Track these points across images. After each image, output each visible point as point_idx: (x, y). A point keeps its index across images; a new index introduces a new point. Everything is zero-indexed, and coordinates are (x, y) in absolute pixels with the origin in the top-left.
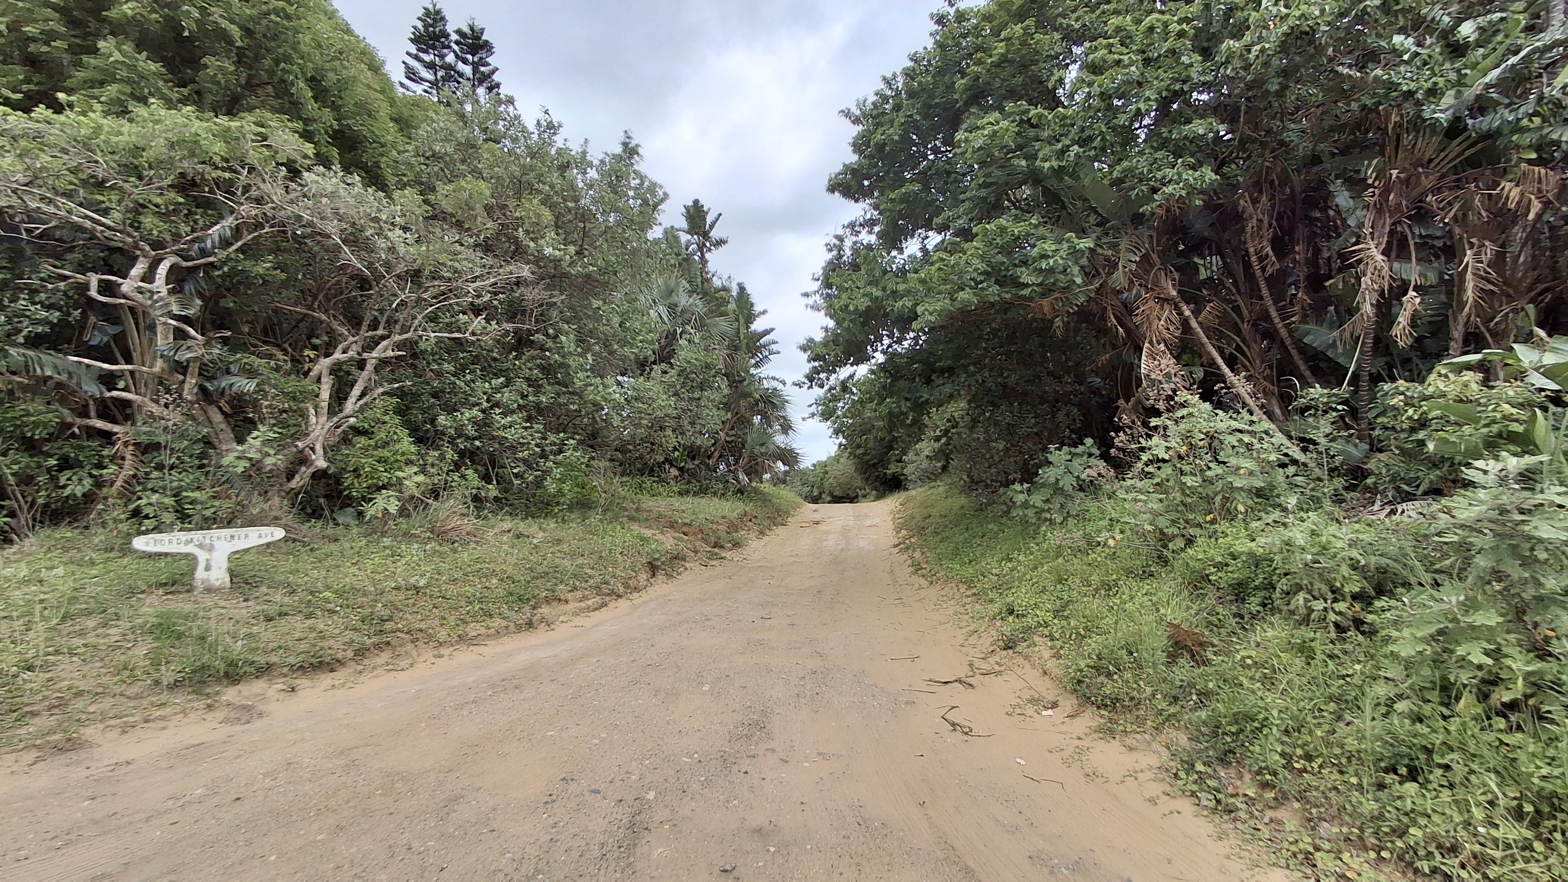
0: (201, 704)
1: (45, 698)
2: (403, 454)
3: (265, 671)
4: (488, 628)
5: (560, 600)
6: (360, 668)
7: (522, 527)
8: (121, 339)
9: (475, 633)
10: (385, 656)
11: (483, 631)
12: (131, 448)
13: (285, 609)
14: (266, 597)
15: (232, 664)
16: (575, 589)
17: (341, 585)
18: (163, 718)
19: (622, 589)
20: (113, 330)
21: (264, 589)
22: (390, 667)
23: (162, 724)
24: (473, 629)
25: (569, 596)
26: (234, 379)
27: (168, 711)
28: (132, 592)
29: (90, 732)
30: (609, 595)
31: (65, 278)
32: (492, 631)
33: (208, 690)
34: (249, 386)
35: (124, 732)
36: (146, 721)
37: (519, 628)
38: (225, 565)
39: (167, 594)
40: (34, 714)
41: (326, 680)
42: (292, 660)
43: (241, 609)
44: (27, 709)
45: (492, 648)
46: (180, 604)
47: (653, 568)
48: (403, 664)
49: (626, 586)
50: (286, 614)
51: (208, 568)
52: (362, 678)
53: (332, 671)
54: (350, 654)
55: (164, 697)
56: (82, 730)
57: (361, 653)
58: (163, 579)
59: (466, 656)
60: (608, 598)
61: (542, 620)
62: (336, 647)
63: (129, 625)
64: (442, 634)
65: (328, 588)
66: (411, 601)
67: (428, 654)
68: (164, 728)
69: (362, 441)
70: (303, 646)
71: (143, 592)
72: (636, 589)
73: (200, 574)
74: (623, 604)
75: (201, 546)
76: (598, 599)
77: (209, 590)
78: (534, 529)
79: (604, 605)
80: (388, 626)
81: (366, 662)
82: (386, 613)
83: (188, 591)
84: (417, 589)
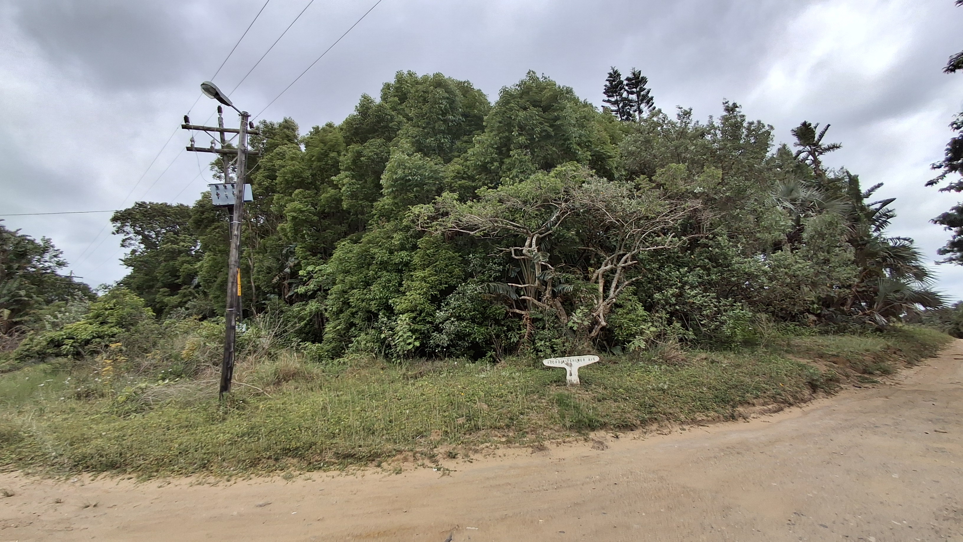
0: (582, 438)
1: (529, 427)
2: (641, 316)
3: (603, 426)
4: (707, 416)
5: (749, 403)
6: (644, 430)
7: (714, 356)
8: (520, 273)
9: (700, 419)
10: (655, 426)
11: (705, 418)
12: (529, 321)
13: (605, 396)
14: (595, 390)
15: (591, 420)
16: (757, 397)
17: (626, 386)
18: (570, 442)
19: (792, 400)
20: (518, 270)
21: (593, 386)
22: (659, 432)
23: (570, 445)
24: (699, 416)
25: (755, 401)
26: (564, 286)
27: (570, 439)
28: (545, 384)
29: (546, 443)
30: (782, 403)
31: (502, 251)
32: (710, 418)
33: (583, 432)
34: (569, 288)
35: (558, 446)
36: (564, 442)
37: (726, 419)
38: (577, 374)
39: (557, 386)
40: (527, 433)
41: (630, 435)
42: (613, 422)
43: (587, 396)
44: (524, 430)
45: (713, 429)
46: (562, 390)
47: (814, 387)
48: (666, 431)
49: (796, 398)
50: (606, 399)
51: (571, 375)
52: (646, 436)
53: (632, 430)
54: (639, 422)
55: (568, 433)
56: (544, 442)
57: (644, 423)
58: (555, 378)
59: (698, 431)
60: (782, 405)
61: (740, 415)
62: (632, 418)
63: (548, 399)
64: (682, 417)
65: (621, 387)
66: (662, 397)
67: (677, 428)
68: (571, 447)
69: (620, 311)
70: (617, 416)
71: (549, 384)
72: (804, 401)
73: (568, 377)
74: (795, 410)
75: (567, 364)
76: (775, 405)
77: (572, 385)
78: (721, 358)
79: (782, 409)
80: (654, 409)
81: (647, 427)
82: (651, 402)
83: (565, 385)
84: (664, 391)
